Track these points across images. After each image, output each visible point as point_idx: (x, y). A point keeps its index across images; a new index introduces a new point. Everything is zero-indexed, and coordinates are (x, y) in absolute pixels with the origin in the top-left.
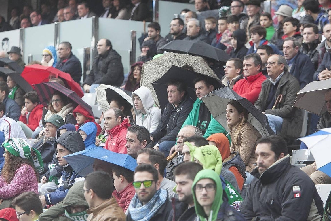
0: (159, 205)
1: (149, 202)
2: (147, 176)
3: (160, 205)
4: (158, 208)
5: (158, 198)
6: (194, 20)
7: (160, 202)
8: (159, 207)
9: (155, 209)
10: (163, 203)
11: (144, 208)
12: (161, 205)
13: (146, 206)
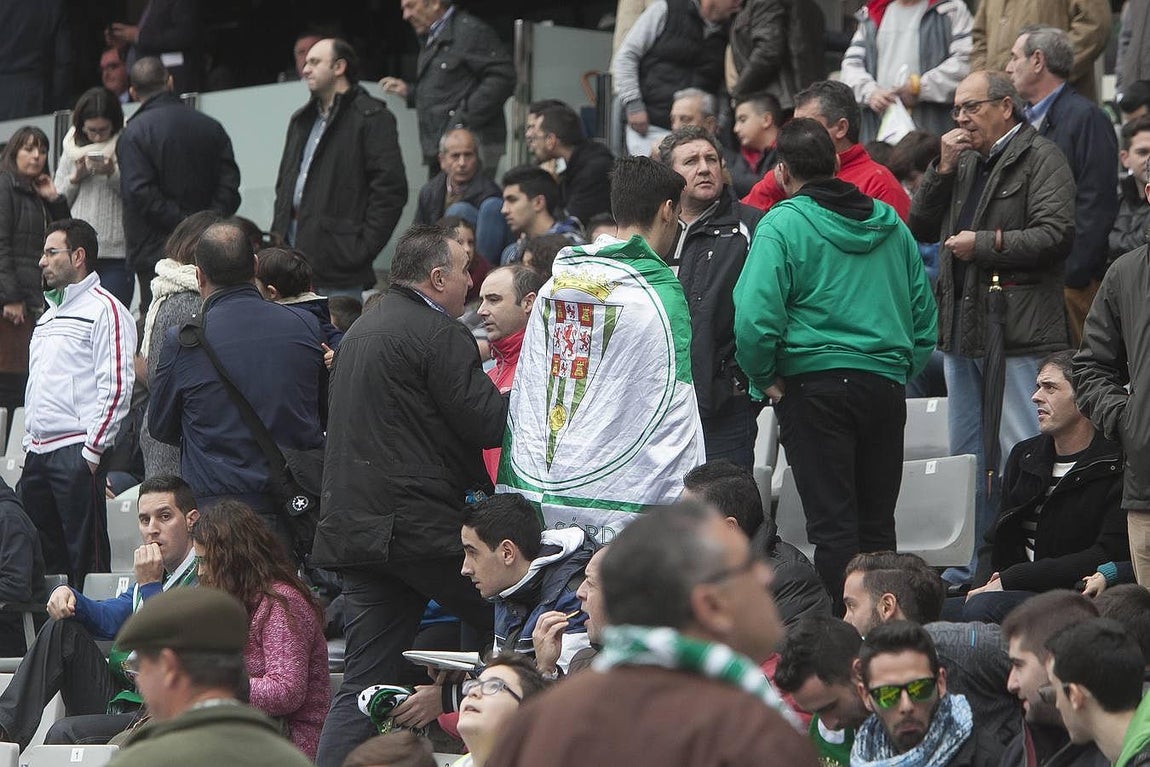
0: (954, 741)
1: (926, 738)
2: (915, 667)
3: (956, 742)
4: (953, 750)
5: (950, 721)
6: (695, 95)
7: (958, 732)
8: (956, 747)
9: (942, 755)
10: (968, 734)
11: (912, 759)
12: (962, 741)
13: (918, 751)
